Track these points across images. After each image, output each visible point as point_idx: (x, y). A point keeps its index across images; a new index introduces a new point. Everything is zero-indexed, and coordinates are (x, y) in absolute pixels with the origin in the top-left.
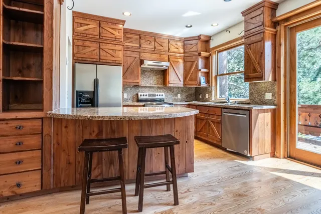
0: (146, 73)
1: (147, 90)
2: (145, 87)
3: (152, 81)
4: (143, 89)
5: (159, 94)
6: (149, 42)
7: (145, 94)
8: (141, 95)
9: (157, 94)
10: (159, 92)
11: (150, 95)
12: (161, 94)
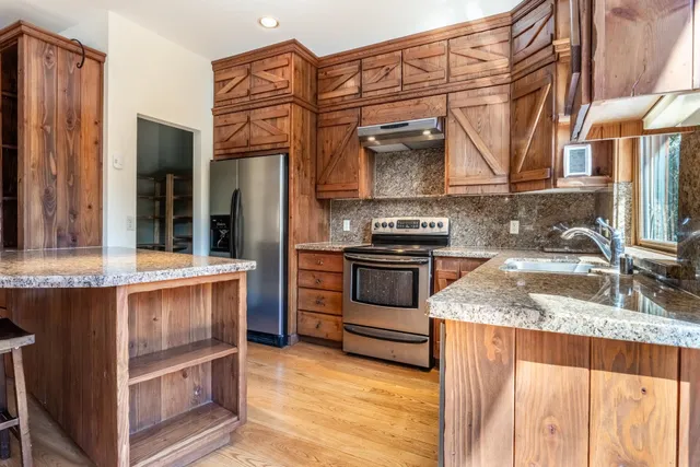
0: (398, 162)
1: (400, 208)
2: (395, 201)
3: (415, 185)
4: (391, 207)
5: (428, 220)
6: (383, 72)
7: (388, 220)
8: (377, 225)
9: (422, 220)
10: (437, 216)
11: (402, 224)
12: (436, 220)
